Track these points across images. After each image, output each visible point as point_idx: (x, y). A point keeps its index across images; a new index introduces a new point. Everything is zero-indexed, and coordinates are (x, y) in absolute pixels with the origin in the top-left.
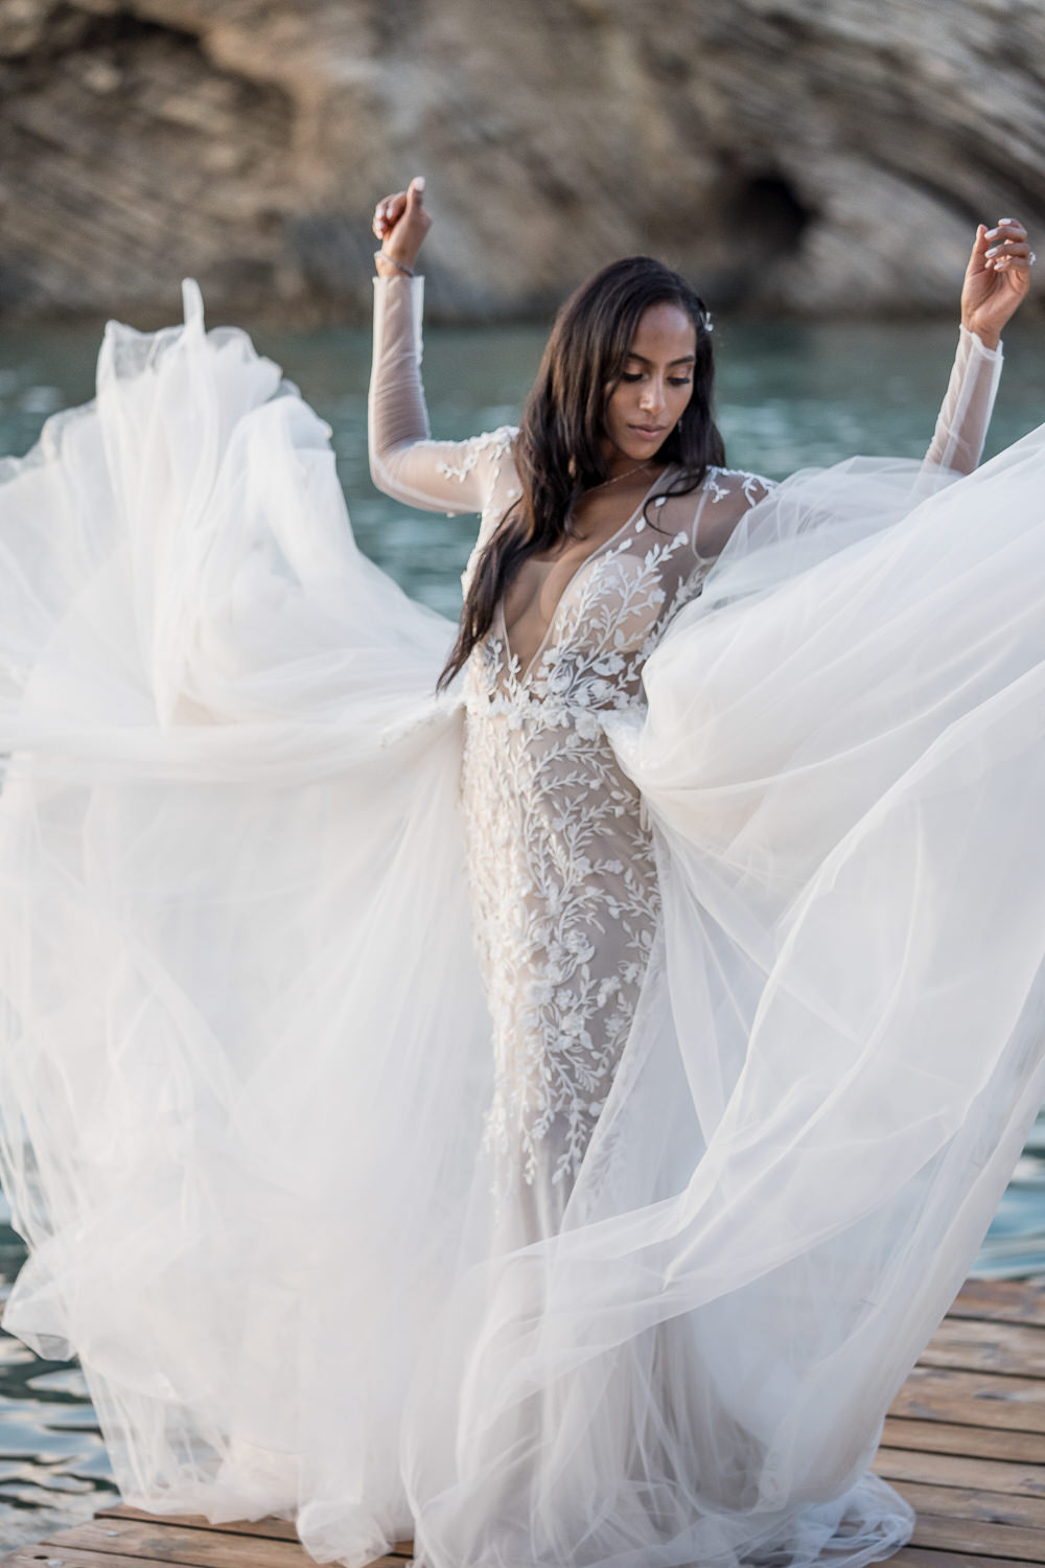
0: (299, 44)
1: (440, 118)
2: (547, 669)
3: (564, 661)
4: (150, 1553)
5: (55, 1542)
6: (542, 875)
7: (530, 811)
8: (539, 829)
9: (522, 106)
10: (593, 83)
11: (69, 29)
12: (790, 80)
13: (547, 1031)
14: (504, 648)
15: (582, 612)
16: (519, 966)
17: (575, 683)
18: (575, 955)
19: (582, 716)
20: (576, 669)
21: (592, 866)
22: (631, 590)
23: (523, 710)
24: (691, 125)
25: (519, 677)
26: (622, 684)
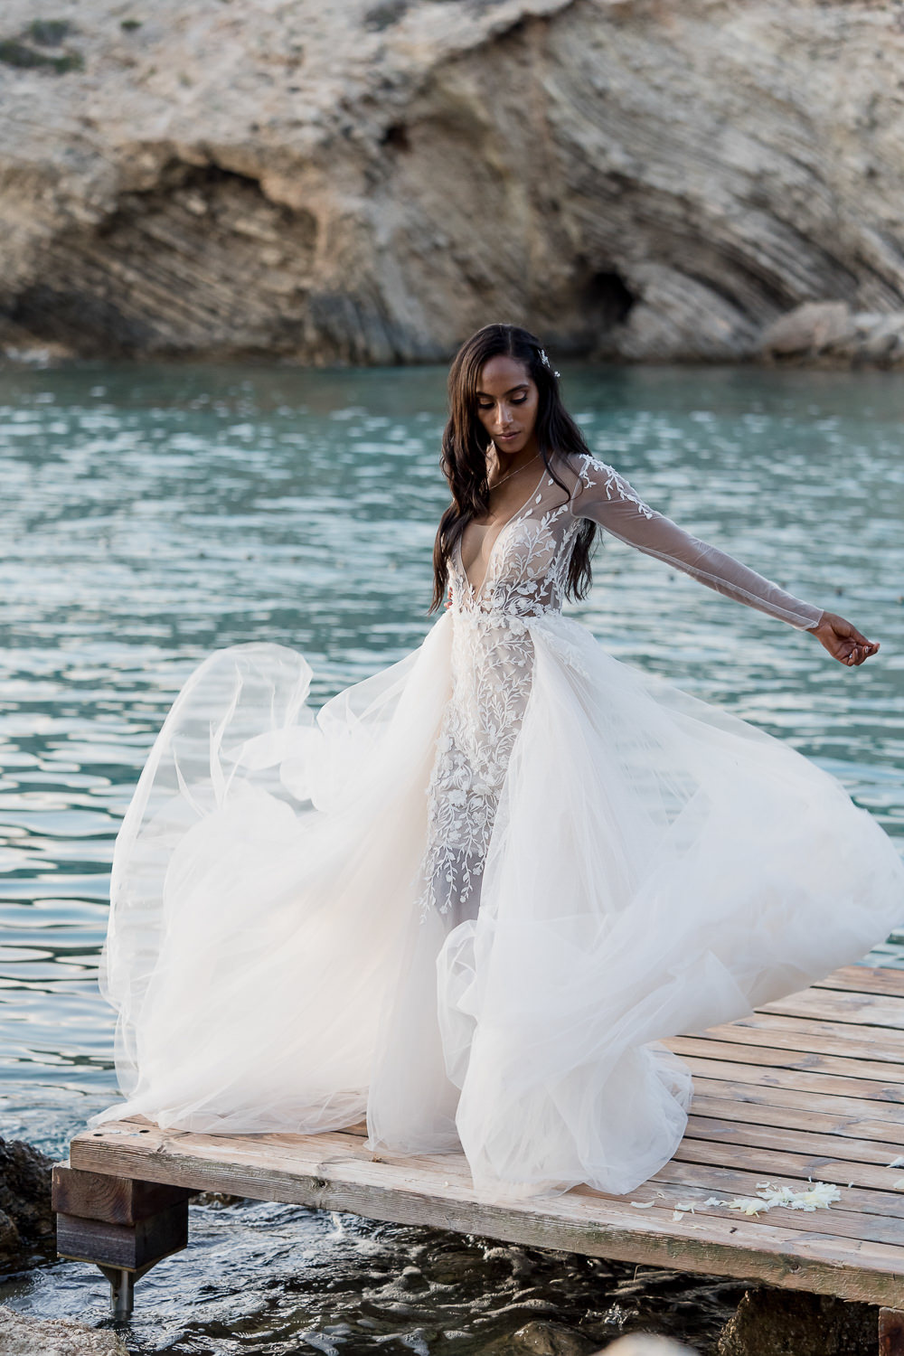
0: (321, 186)
1: (406, 234)
2: (489, 593)
3: (499, 588)
6: (486, 720)
7: (481, 679)
8: (486, 691)
9: (457, 227)
10: (500, 215)
11: (178, 175)
12: (623, 214)
13: (488, 810)
15: (505, 557)
17: (508, 600)
19: (513, 621)
20: (507, 592)
22: (533, 542)
23: (478, 618)
24: (560, 241)
25: (474, 597)
26: (538, 599)
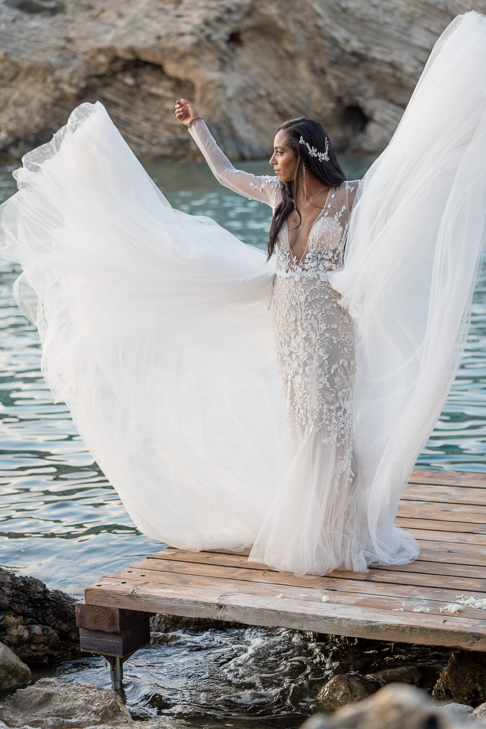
0: (196, 67)
1: (243, 90)
2: (308, 260)
3: (313, 256)
4: (166, 569)
5: (134, 566)
6: (309, 330)
7: (304, 309)
9: (271, 85)
10: (294, 77)
11: (118, 65)
12: (360, 74)
13: (315, 382)
14: (290, 254)
15: (317, 239)
16: (303, 361)
17: (318, 263)
18: (322, 357)
19: (322, 274)
20: (318, 258)
21: (326, 327)
22: (332, 229)
23: (300, 274)
24: (327, 90)
25: (298, 263)
26: (333, 262)
